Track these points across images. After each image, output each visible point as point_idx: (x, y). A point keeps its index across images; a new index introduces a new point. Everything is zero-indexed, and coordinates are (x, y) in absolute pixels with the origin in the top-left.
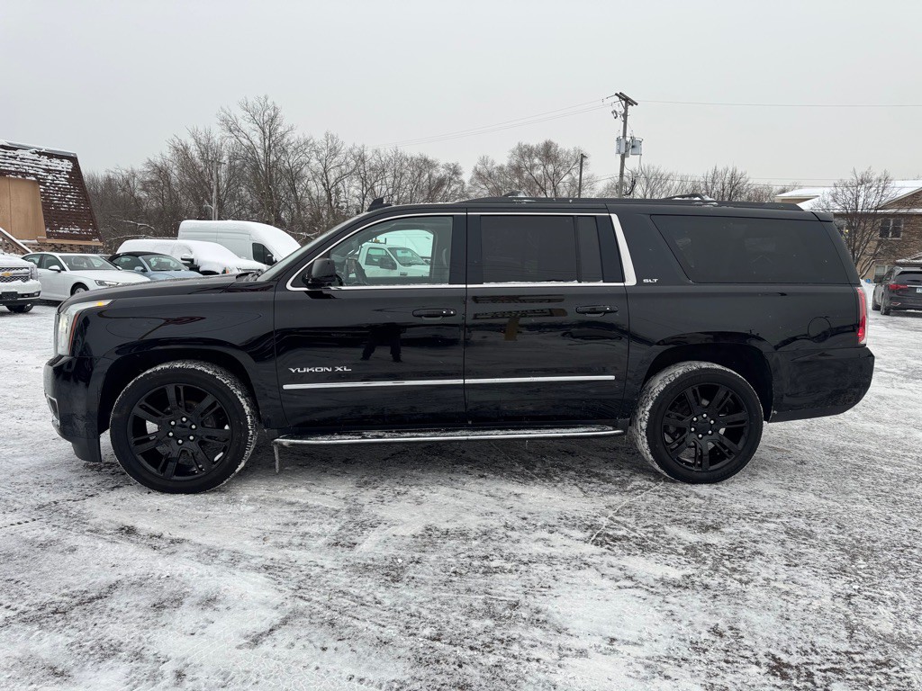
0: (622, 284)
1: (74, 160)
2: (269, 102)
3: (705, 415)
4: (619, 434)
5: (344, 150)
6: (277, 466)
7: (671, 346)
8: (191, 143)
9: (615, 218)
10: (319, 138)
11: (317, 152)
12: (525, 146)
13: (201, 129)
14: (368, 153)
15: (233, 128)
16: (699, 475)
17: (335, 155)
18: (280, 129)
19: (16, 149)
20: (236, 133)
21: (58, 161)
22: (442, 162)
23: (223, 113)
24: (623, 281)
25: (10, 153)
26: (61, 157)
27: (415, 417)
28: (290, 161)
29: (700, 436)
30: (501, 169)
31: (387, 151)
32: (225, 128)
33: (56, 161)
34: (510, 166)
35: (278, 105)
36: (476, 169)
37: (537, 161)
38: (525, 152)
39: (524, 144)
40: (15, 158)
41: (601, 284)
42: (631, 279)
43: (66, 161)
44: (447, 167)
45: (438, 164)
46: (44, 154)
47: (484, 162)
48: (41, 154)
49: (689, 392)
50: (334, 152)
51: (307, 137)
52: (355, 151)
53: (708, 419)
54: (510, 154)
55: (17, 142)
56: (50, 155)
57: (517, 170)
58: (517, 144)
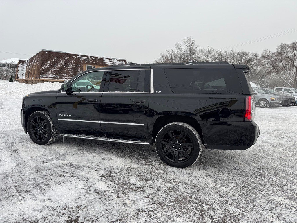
0: (149, 93)
1: (125, 61)
2: (191, 39)
3: (178, 142)
4: (148, 145)
5: (215, 51)
6: (64, 142)
7: (162, 115)
8: (167, 54)
9: (152, 70)
10: (206, 49)
11: (205, 53)
12: (284, 45)
13: (170, 50)
14: (223, 52)
15: (180, 48)
16: (174, 164)
17: (211, 54)
18: (194, 47)
19: (112, 59)
20: (181, 50)
21: (122, 62)
22: (251, 53)
23: (177, 44)
24: (150, 92)
25: (110, 60)
26: (122, 61)
27: (93, 132)
28: (196, 57)
29: (176, 149)
30: (273, 54)
31: (229, 51)
32: (177, 48)
33: (121, 62)
34: (277, 52)
35: (194, 40)
36: (262, 54)
37: (289, 50)
38: (284, 47)
39: (284, 43)
40: (111, 62)
41: (143, 93)
42: (152, 92)
43: (123, 62)
44: (253, 54)
45: (249, 54)
46: (118, 60)
47: (266, 51)
48: (117, 60)
49: (170, 132)
50: (211, 52)
51: (202, 49)
52: (218, 52)
53: (179, 144)
54: (277, 48)
55: (112, 57)
56: (120, 60)
57: (281, 54)
58: (280, 44)
